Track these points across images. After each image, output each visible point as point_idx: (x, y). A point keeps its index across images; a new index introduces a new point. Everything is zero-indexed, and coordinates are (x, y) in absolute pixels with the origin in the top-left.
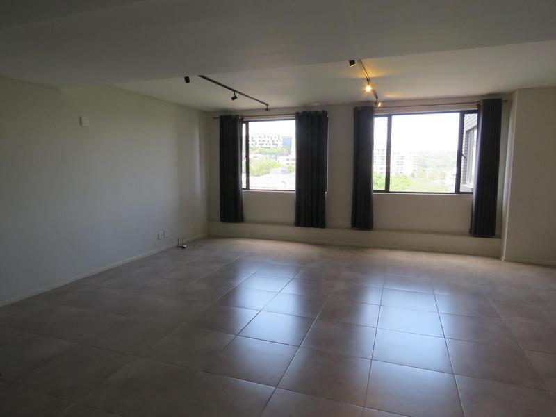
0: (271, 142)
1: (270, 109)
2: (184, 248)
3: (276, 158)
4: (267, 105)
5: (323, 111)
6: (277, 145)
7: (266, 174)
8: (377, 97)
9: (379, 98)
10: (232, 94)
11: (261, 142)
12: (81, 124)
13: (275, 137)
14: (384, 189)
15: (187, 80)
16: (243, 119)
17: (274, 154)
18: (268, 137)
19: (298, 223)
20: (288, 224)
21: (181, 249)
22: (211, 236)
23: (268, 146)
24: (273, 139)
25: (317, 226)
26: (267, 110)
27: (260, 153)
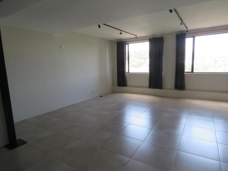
0: (143, 53)
1: (137, 38)
2: (102, 97)
3: (145, 60)
4: (136, 36)
5: (161, 37)
6: (146, 54)
7: (141, 66)
8: (187, 29)
9: (188, 29)
10: (120, 32)
11: (139, 54)
12: (61, 48)
13: (145, 51)
14: (191, 71)
15: (99, 26)
16: (126, 43)
17: (144, 58)
18: (142, 51)
19: (150, 87)
20: (145, 87)
21: (101, 97)
22: (114, 92)
23: (142, 55)
24: (144, 52)
25: (159, 88)
26: (136, 38)
27: (139, 58)
